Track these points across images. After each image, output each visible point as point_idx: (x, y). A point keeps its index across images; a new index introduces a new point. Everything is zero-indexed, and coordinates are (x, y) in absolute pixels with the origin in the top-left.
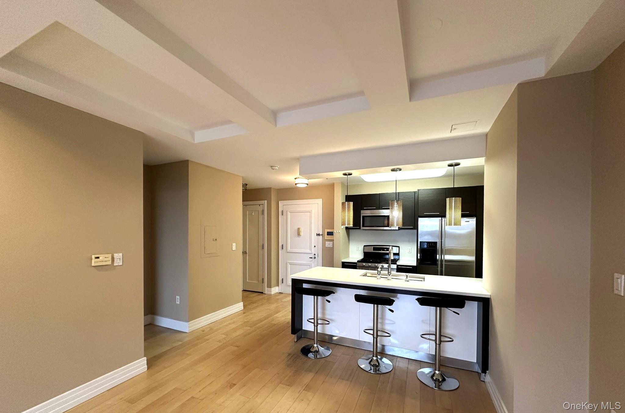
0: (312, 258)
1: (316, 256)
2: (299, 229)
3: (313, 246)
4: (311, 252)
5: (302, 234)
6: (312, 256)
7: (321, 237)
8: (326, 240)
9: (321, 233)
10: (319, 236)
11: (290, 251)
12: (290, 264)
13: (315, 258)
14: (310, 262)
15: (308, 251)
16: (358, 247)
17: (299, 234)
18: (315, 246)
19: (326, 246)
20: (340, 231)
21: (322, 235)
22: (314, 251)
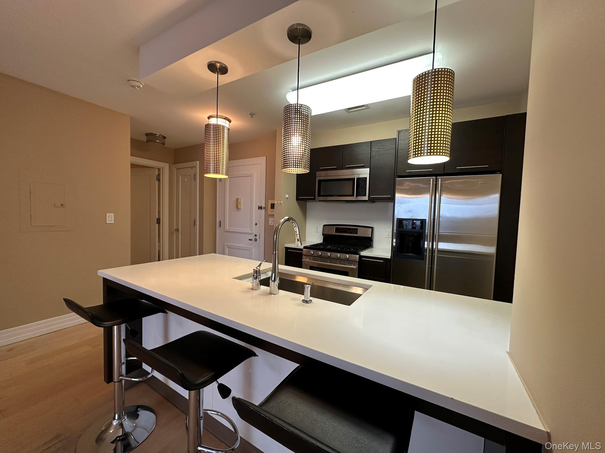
0: (251, 240)
1: (257, 238)
2: (237, 199)
3: (254, 224)
4: (251, 232)
5: (242, 207)
6: (253, 237)
7: (263, 211)
8: (269, 215)
9: (263, 206)
10: (261, 209)
11: (229, 230)
12: (228, 248)
13: (256, 240)
14: (251, 245)
15: (248, 230)
16: (317, 227)
17: (238, 208)
18: (256, 224)
19: (270, 224)
20: (282, 202)
21: (265, 208)
22: (254, 230)
